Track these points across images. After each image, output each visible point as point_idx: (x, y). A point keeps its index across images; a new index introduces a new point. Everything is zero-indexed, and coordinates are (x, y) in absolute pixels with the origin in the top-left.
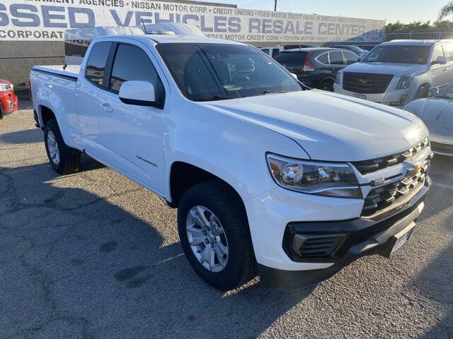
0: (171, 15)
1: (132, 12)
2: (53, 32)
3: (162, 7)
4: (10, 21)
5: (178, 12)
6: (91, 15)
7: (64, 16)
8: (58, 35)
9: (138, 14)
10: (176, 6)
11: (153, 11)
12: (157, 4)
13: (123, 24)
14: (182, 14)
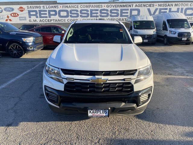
0: (178, 9)
1: (158, 9)
2: (123, 19)
3: (174, 5)
4: (109, 15)
5: (183, 7)
6: (139, 11)
7: (128, 12)
8: (124, 20)
9: (160, 9)
10: (182, 4)
11: (168, 7)
12: (171, 4)
13: (152, 14)
14: (185, 8)
